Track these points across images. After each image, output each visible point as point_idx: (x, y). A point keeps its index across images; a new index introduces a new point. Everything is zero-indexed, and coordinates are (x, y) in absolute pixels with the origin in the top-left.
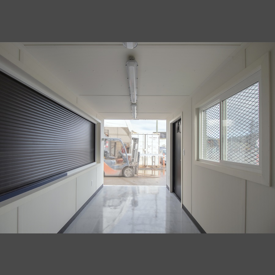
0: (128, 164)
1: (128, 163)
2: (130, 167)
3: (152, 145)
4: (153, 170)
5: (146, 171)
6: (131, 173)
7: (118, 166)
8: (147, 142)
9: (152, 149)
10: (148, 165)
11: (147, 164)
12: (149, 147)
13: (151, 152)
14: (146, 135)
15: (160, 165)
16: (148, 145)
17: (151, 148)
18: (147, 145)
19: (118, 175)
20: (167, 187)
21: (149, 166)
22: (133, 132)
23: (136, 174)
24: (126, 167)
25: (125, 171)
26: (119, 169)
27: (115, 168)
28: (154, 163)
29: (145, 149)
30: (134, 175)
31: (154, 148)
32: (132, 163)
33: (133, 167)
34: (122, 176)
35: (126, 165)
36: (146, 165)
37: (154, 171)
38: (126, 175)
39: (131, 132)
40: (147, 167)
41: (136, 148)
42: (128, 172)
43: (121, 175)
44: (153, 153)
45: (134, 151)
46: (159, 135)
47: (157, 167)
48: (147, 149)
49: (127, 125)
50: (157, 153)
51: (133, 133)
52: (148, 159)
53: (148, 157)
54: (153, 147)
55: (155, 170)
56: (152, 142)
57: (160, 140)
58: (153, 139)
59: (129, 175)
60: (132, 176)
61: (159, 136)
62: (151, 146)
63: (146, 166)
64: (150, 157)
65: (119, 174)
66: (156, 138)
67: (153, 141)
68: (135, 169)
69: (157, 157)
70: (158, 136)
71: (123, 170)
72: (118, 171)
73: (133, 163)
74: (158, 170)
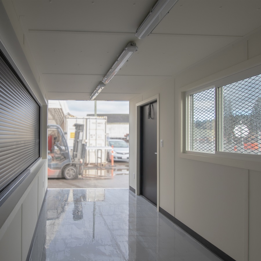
0: (70, 162)
1: (70, 160)
2: (73, 165)
3: (96, 133)
4: (99, 169)
5: (87, 171)
6: (74, 174)
7: (57, 164)
8: (89, 129)
9: (96, 140)
10: (91, 162)
11: (89, 161)
12: (92, 137)
13: (94, 144)
14: (88, 120)
15: (106, 162)
16: (91, 134)
17: (94, 138)
18: (89, 133)
19: (56, 177)
20: (131, 189)
21: (91, 164)
22: (69, 114)
23: (80, 175)
24: (68, 165)
25: (66, 171)
26: (57, 168)
27: (52, 166)
28: (99, 160)
29: (86, 139)
30: (77, 177)
31: (99, 137)
32: (74, 160)
33: (77, 165)
34: (63, 178)
35: (66, 162)
36: (87, 162)
37: (99, 171)
38: (67, 176)
39: (67, 114)
40: (89, 166)
41: (80, 138)
42: (69, 173)
43: (60, 176)
44: (97, 146)
45: (78, 142)
46: (105, 119)
47: (103, 165)
48: (89, 140)
49: (61, 106)
50: (103, 145)
51: (70, 117)
52: (90, 154)
53: (90, 151)
54: (97, 137)
55: (101, 169)
56: (96, 129)
57: (107, 125)
58: (97, 125)
59: (72, 176)
60: (75, 178)
61: (106, 121)
62: (94, 135)
63: (88, 164)
64: (94, 151)
65: (58, 176)
66: (102, 123)
67: (98, 128)
68: (78, 168)
69: (103, 151)
70: (104, 121)
71: (62, 170)
72: (56, 170)
73: (76, 160)
74: (106, 169)
